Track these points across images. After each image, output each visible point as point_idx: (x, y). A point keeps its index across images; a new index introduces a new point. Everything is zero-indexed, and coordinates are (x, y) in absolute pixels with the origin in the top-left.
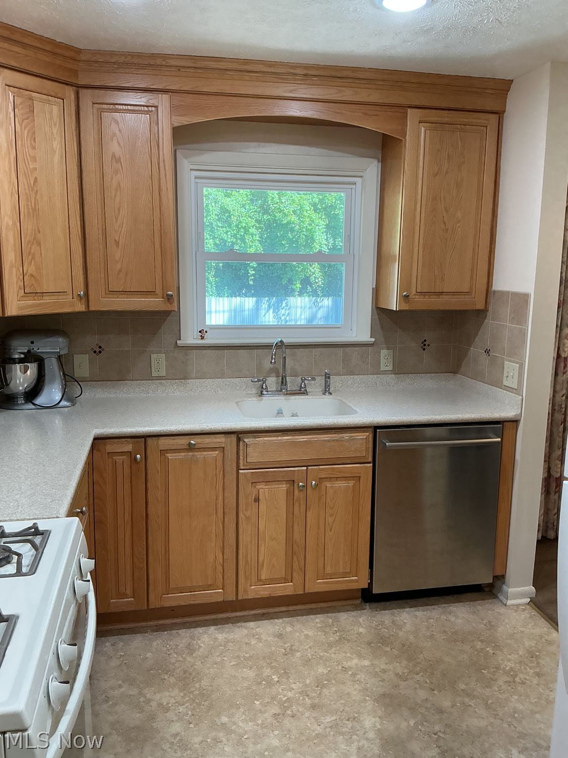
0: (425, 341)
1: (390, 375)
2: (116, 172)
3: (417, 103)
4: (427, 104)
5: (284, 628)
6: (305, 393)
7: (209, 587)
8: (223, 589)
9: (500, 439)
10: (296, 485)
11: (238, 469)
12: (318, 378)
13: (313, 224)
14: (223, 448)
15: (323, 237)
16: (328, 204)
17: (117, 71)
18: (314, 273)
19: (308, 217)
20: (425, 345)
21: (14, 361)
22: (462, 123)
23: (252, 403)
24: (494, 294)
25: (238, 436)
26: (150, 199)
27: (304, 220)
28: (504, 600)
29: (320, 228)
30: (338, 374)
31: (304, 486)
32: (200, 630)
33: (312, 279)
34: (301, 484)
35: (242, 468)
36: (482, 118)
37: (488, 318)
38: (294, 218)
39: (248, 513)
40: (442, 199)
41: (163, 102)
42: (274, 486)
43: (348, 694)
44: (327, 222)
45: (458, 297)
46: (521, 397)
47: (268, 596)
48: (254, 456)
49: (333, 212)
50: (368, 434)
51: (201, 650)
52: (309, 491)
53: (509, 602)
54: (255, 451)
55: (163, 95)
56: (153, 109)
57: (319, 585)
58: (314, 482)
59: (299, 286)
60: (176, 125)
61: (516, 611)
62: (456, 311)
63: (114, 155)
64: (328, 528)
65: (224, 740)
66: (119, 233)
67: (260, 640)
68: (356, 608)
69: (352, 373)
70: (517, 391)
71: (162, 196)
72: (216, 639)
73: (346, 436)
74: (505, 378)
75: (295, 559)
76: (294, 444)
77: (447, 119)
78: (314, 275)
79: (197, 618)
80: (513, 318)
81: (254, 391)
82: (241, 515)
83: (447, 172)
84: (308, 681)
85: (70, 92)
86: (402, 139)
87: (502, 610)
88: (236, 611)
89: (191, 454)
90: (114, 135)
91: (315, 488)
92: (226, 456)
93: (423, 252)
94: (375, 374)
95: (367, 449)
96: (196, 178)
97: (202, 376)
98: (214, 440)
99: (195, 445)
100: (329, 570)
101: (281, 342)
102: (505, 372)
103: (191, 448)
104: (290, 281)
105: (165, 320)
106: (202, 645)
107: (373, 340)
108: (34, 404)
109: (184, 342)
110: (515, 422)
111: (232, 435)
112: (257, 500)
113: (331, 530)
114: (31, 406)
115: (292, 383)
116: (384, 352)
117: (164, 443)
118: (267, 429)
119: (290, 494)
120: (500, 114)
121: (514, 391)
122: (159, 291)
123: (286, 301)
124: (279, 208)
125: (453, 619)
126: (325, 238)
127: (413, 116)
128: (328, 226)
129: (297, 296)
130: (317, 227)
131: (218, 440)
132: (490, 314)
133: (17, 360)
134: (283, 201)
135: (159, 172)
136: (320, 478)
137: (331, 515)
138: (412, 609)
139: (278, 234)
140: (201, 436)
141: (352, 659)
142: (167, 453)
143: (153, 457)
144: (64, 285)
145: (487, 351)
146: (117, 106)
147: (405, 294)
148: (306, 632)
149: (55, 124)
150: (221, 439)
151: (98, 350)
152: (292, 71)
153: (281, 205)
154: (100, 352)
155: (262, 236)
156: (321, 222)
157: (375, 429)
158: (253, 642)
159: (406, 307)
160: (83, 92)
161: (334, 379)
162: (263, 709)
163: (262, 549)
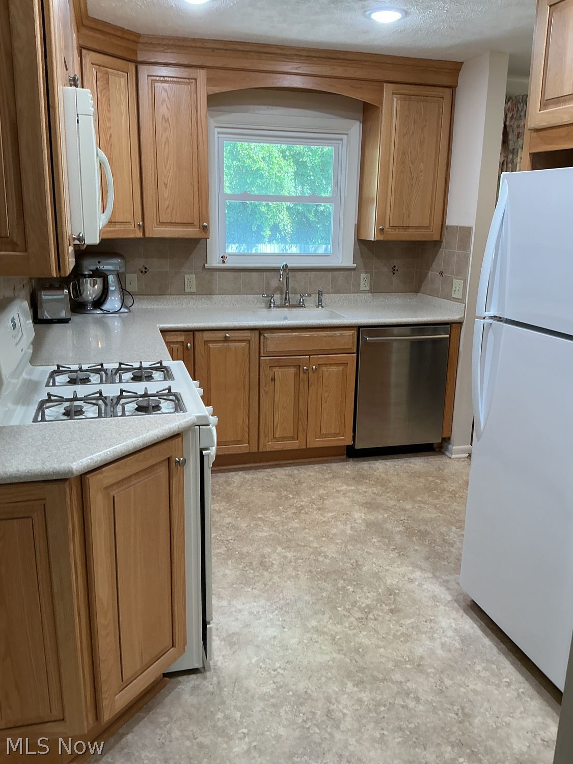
0: (395, 267)
1: (367, 294)
2: (165, 130)
3: (391, 79)
4: (399, 80)
5: (293, 471)
6: (303, 306)
7: (239, 442)
8: (248, 444)
9: (448, 336)
10: (301, 369)
11: (260, 356)
12: (313, 296)
13: (282, 172)
14: (249, 340)
15: (291, 184)
16: (296, 151)
17: (166, 51)
18: (283, 220)
19: (277, 163)
20: (394, 270)
21: (85, 276)
22: (424, 95)
23: (264, 312)
24: (447, 229)
25: (259, 332)
26: (191, 150)
27: (273, 166)
28: (450, 455)
29: (289, 175)
30: (328, 293)
31: (307, 370)
32: (232, 473)
33: (281, 226)
34: (305, 368)
35: (262, 355)
36: (439, 91)
37: (442, 246)
38: (263, 165)
39: (266, 389)
40: (409, 154)
41: (201, 75)
42: (286, 369)
43: (342, 503)
44: (296, 170)
45: (420, 230)
46: (464, 305)
47: (281, 449)
48: (271, 347)
49: (301, 159)
50: (353, 331)
51: (236, 483)
52: (311, 373)
53: (453, 456)
54: (273, 343)
55: (201, 71)
56: (193, 81)
57: (317, 442)
58: (314, 367)
59: (269, 233)
60: (210, 93)
61: (458, 461)
62: (419, 242)
63: (163, 117)
64: (323, 402)
65: (262, 525)
66: (167, 177)
67: (276, 478)
68: (343, 461)
69: (338, 292)
70: (461, 301)
71: (199, 148)
72: (245, 478)
73: (338, 333)
74: (453, 292)
75: (300, 422)
76: (300, 338)
77: (414, 92)
78: (283, 223)
79: (229, 467)
80: (460, 246)
81: (263, 305)
82: (262, 390)
83: (413, 133)
84: (313, 497)
85: (132, 67)
86: (379, 106)
87: (448, 461)
88: (256, 463)
89: (226, 344)
90: (164, 100)
91: (315, 371)
92: (251, 346)
93: (395, 193)
94: (356, 293)
95: (353, 342)
96: (219, 133)
97: (224, 292)
98: (243, 335)
99: (229, 337)
100: (324, 431)
101: (286, 265)
102: (454, 287)
103: (226, 340)
104: (260, 228)
105: (195, 248)
106: (236, 481)
107: (355, 265)
108: (102, 310)
109: (210, 265)
110: (460, 323)
111: (256, 331)
112: (273, 379)
113: (326, 402)
114: (99, 312)
115: (294, 298)
116: (363, 276)
117: (207, 336)
118: (281, 327)
119: (297, 375)
120: (453, 88)
121: (460, 301)
122: (196, 223)
123: (255, 248)
124: (249, 154)
125: (412, 465)
126: (294, 185)
127: (388, 89)
128: (296, 173)
129: (266, 243)
130: (286, 175)
131: (246, 335)
132: (444, 245)
133: (87, 276)
134: (252, 147)
135: (197, 130)
136: (319, 364)
137: (326, 392)
138: (383, 461)
139: (248, 180)
140: (234, 331)
141: (342, 486)
142: (209, 343)
143: (200, 347)
144: (128, 217)
145: (441, 273)
146: (166, 78)
147: (381, 227)
148: (308, 474)
149: (123, 93)
150: (247, 334)
151: (144, 270)
152: (298, 53)
153: (250, 151)
154: (146, 272)
155: (231, 183)
156: (289, 169)
157: (359, 328)
158: (272, 479)
159: (381, 238)
160: (141, 68)
161: (325, 297)
162: (285, 510)
163: (276, 416)
